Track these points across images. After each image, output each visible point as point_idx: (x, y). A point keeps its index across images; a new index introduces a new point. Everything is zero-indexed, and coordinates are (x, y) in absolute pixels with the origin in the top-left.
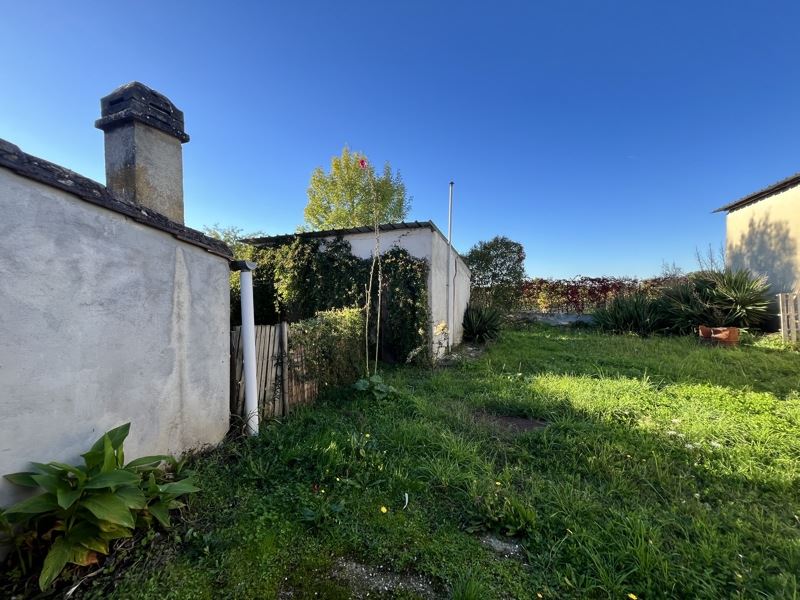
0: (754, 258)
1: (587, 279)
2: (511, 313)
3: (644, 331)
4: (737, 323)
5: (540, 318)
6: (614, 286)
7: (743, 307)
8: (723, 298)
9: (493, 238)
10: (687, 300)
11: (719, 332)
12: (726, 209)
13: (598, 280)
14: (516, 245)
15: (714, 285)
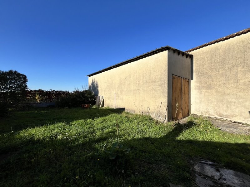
0: (93, 88)
1: (54, 91)
2: (19, 104)
3: (70, 107)
4: (89, 103)
5: (34, 105)
6: (62, 93)
7: (90, 99)
8: (87, 97)
9: (10, 70)
10: (80, 97)
11: (86, 105)
12: (88, 76)
13: (57, 91)
14: (23, 75)
15: (85, 94)
